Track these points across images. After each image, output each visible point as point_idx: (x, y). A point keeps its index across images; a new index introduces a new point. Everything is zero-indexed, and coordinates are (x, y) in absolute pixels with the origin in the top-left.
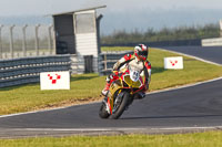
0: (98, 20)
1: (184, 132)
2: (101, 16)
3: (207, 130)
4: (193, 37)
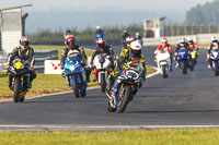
0: (24, 18)
1: (108, 131)
2: (27, 15)
3: (131, 130)
4: (116, 37)
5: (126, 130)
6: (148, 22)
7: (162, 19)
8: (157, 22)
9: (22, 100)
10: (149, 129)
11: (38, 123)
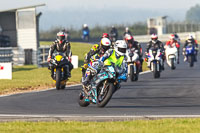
0: (38, 17)
1: (115, 120)
2: (40, 14)
3: (136, 119)
5: (132, 119)
6: (151, 20)
7: (164, 18)
8: (159, 20)
9: (63, 87)
10: (152, 119)
11: (52, 113)
